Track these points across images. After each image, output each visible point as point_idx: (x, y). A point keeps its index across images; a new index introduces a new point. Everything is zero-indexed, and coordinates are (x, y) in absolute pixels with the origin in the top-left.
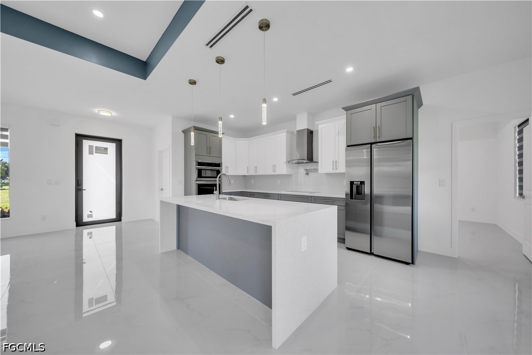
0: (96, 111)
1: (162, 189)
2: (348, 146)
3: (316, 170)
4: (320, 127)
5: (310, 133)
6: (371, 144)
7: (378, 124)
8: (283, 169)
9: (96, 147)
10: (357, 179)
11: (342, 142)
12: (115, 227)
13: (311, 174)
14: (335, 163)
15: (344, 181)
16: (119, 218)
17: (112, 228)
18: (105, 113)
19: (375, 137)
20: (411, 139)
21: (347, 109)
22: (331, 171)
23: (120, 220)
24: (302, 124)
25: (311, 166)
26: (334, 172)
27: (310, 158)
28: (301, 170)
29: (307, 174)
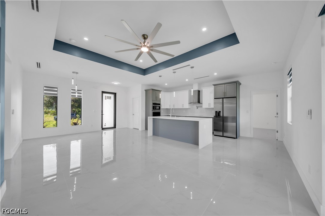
0: (113, 83)
1: (133, 114)
2: (215, 99)
3: (201, 107)
4: (203, 90)
5: (199, 91)
6: (223, 98)
7: (225, 91)
8: (187, 106)
9: (107, 96)
10: (218, 110)
11: (212, 96)
12: (113, 130)
13: (199, 108)
14: (209, 104)
15: (213, 111)
16: (115, 127)
17: (112, 131)
18: (116, 83)
19: (224, 96)
20: (236, 97)
21: (214, 85)
22: (208, 107)
23: (115, 128)
24: (196, 88)
25: (199, 105)
26: (209, 107)
27: (199, 102)
28: (195, 106)
29: (197, 108)
